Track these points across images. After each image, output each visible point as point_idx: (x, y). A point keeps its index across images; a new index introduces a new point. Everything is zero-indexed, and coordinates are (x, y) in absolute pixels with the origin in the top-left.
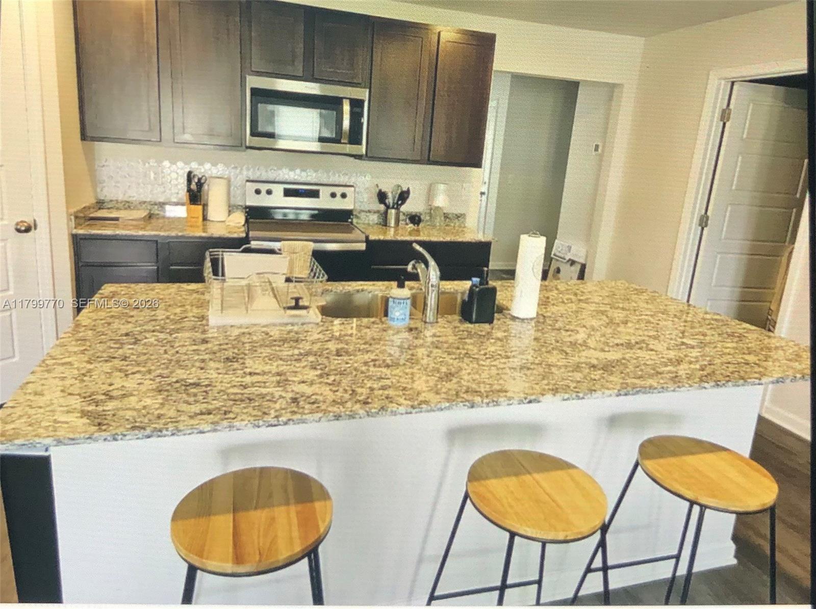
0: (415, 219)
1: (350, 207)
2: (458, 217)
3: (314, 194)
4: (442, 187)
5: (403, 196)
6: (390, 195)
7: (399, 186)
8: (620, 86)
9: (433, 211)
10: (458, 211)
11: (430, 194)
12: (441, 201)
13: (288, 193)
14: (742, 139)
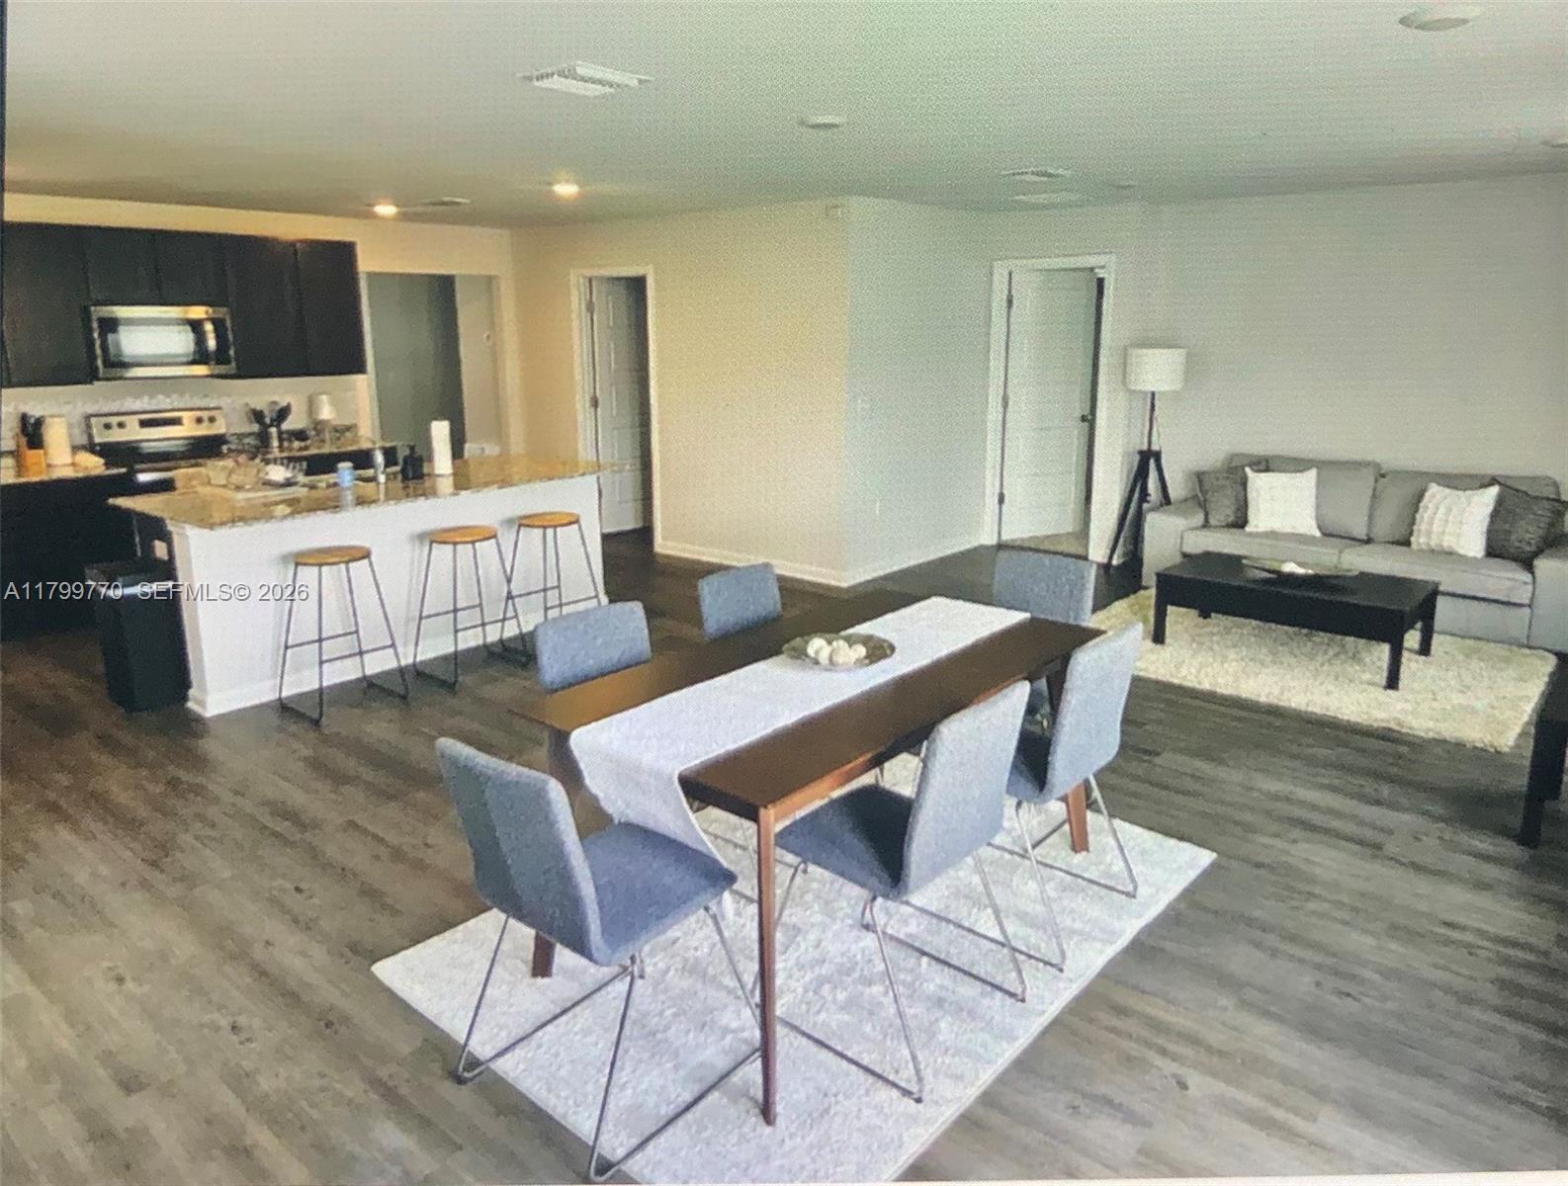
0: (300, 435)
1: (223, 431)
2: (348, 428)
3: (176, 422)
4: (324, 398)
5: (283, 413)
6: (266, 412)
7: (275, 403)
8: (495, 277)
9: (319, 426)
10: (347, 422)
11: (312, 405)
12: (326, 413)
13: (144, 424)
14: (609, 327)
